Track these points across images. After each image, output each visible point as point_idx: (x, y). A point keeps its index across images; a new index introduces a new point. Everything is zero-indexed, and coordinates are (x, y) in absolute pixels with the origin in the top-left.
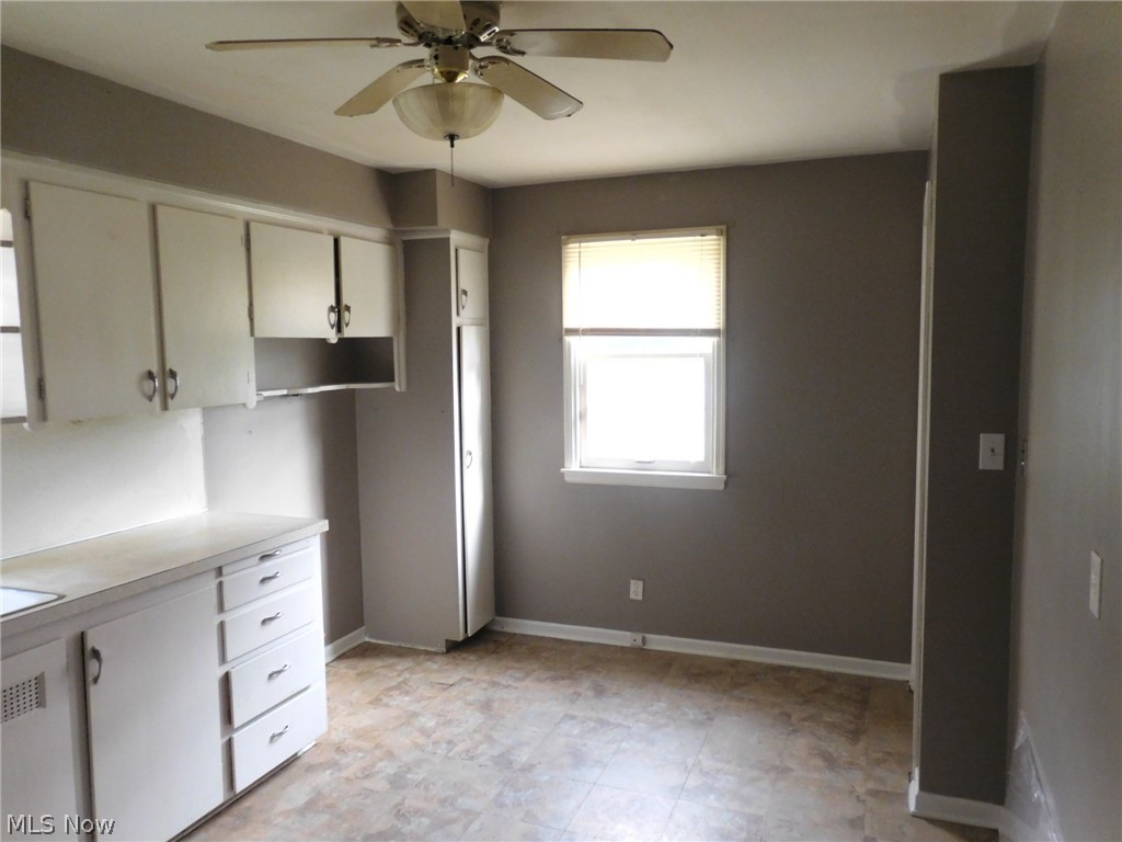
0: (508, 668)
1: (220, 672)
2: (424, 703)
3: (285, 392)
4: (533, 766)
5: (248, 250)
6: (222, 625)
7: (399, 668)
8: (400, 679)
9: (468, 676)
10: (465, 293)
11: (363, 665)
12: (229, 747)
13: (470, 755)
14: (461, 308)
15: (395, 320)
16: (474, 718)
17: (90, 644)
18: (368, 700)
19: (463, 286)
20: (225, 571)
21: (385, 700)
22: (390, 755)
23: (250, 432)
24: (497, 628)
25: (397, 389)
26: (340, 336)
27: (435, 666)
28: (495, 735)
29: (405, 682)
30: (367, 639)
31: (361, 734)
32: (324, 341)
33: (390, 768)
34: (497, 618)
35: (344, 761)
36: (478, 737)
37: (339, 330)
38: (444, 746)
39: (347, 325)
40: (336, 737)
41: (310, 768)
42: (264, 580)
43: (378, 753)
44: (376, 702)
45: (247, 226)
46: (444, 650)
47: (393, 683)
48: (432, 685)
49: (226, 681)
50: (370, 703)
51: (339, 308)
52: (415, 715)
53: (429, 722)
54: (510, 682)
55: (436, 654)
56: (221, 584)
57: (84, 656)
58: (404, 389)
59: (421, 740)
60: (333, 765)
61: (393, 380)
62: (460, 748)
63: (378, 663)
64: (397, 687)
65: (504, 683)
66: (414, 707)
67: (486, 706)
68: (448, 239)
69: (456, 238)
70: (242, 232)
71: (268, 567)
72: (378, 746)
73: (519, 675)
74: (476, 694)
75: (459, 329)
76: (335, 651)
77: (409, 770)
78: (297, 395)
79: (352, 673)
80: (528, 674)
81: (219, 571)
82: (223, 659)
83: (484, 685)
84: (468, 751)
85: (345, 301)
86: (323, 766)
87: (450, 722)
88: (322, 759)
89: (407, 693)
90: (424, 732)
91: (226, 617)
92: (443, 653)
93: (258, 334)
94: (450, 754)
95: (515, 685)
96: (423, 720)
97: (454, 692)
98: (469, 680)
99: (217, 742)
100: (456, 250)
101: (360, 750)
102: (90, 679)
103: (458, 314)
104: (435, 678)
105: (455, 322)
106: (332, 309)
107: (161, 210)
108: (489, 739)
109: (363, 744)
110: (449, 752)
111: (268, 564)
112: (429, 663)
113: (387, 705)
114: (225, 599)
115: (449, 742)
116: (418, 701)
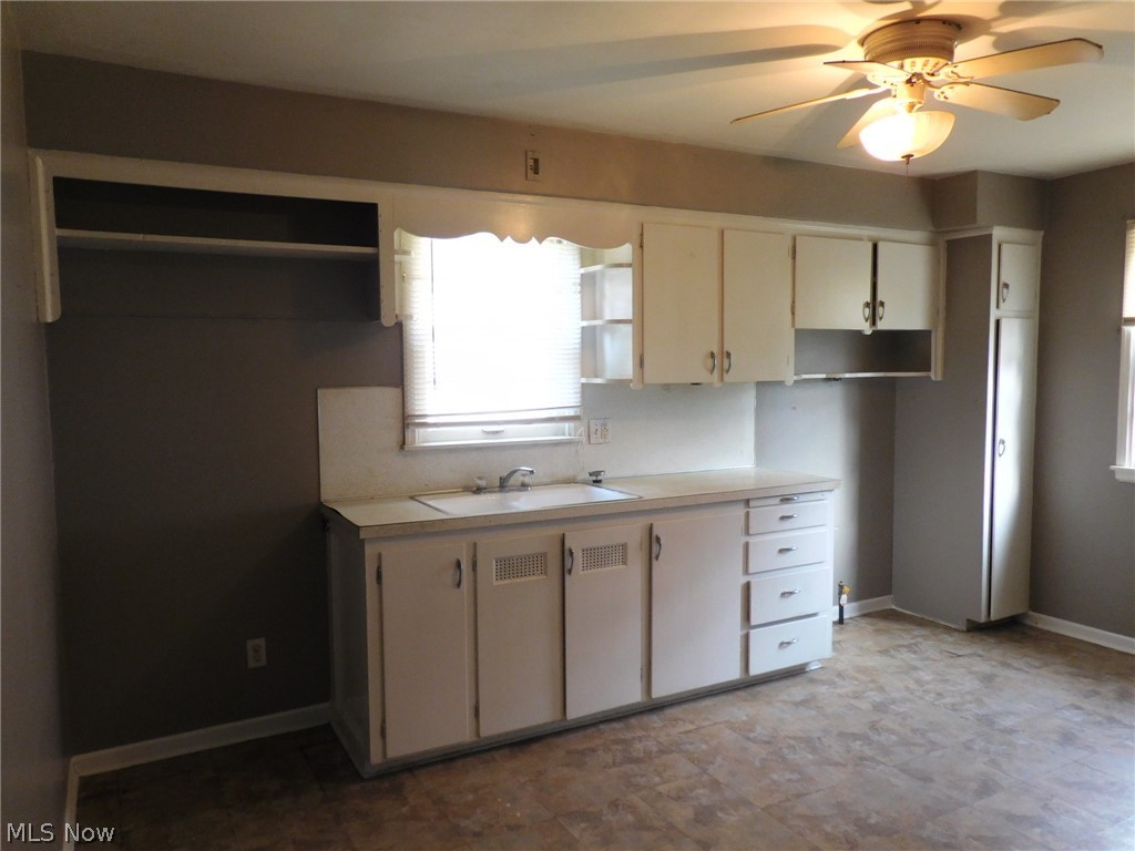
0: (1026, 656)
1: (744, 580)
2: (927, 662)
3: (824, 376)
4: (1016, 731)
5: (794, 258)
6: (747, 546)
7: (915, 633)
8: (912, 641)
9: (980, 652)
10: (1006, 286)
11: (882, 625)
12: (746, 638)
13: (954, 708)
14: (1001, 300)
15: (934, 313)
16: (970, 684)
17: (655, 532)
18: (878, 649)
19: (1004, 279)
20: (752, 504)
21: (893, 652)
22: (881, 689)
23: (795, 408)
24: (1029, 622)
25: (933, 378)
26: (874, 328)
27: (951, 639)
28: (986, 700)
29: (916, 644)
30: (894, 607)
31: (860, 670)
32: (859, 333)
33: (878, 698)
34: (1031, 613)
35: (842, 683)
36: (968, 697)
37: (874, 323)
38: (932, 695)
39: (881, 318)
40: (839, 666)
41: (812, 681)
42: (783, 518)
43: (871, 685)
44: (885, 652)
45: (795, 239)
46: (965, 628)
47: (906, 643)
48: (941, 652)
49: (747, 587)
50: (879, 652)
51: (874, 305)
52: (915, 668)
53: (926, 676)
54: (1023, 667)
55: (955, 630)
56: (748, 513)
57: (652, 542)
58: (939, 378)
59: (913, 685)
60: (832, 684)
61: (929, 370)
62: (948, 700)
63: (897, 626)
64: (908, 647)
65: (1016, 665)
66: (918, 664)
67: (988, 679)
68: (991, 235)
69: (998, 233)
70: (790, 244)
71: (786, 509)
72: (873, 681)
73: (1037, 663)
74: (983, 667)
75: (998, 323)
76: (860, 609)
77: (894, 702)
78: (835, 379)
79: (870, 628)
80: (1047, 665)
81: (747, 502)
82: (746, 571)
83: (994, 663)
84: (953, 705)
85: (880, 297)
86: (823, 682)
87: (946, 681)
88: (824, 678)
89: (915, 652)
90: (919, 682)
91: (752, 540)
92: (963, 632)
93: (798, 326)
94: (936, 703)
95: (1026, 669)
96: (922, 673)
97: (961, 661)
98: (980, 656)
99: (738, 633)
100: (1000, 246)
101: (857, 680)
102: (654, 555)
103: (998, 307)
104: (945, 647)
105: (994, 314)
106: (867, 305)
107: (727, 233)
108: (979, 701)
109: (862, 677)
110: (937, 700)
111: (787, 506)
112: (946, 636)
113: (892, 657)
114: (751, 525)
115: (939, 694)
116: (923, 660)
